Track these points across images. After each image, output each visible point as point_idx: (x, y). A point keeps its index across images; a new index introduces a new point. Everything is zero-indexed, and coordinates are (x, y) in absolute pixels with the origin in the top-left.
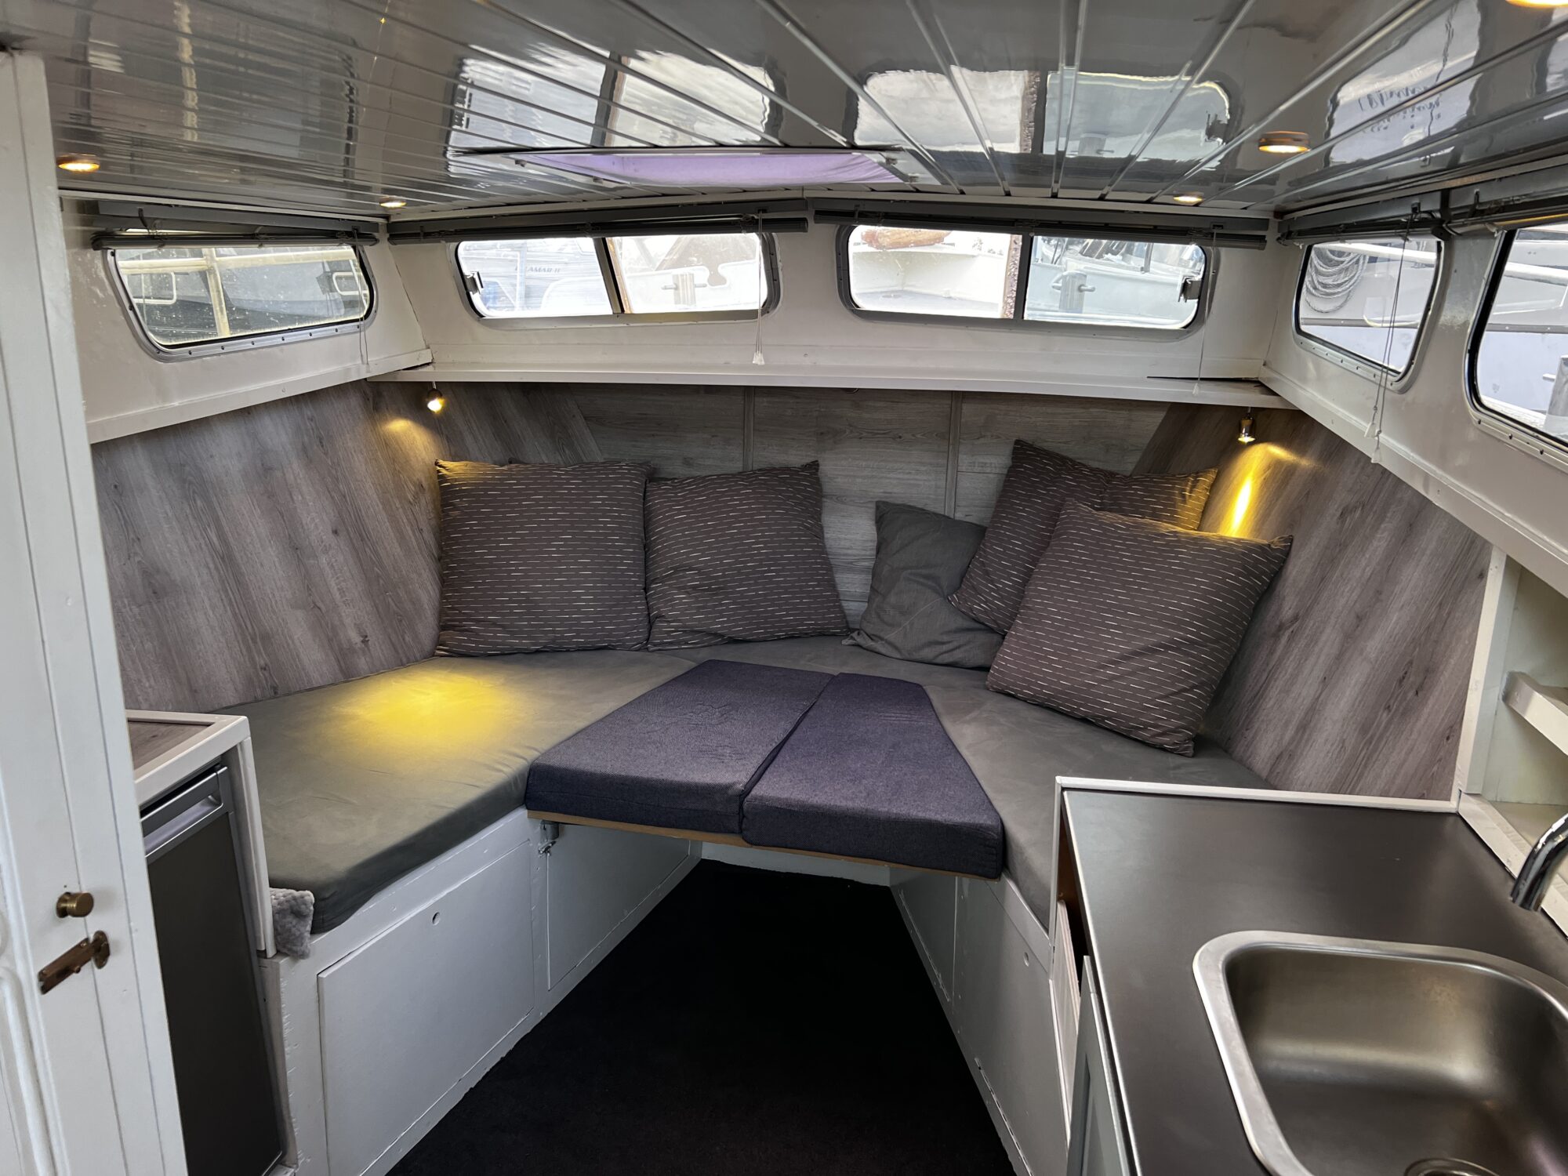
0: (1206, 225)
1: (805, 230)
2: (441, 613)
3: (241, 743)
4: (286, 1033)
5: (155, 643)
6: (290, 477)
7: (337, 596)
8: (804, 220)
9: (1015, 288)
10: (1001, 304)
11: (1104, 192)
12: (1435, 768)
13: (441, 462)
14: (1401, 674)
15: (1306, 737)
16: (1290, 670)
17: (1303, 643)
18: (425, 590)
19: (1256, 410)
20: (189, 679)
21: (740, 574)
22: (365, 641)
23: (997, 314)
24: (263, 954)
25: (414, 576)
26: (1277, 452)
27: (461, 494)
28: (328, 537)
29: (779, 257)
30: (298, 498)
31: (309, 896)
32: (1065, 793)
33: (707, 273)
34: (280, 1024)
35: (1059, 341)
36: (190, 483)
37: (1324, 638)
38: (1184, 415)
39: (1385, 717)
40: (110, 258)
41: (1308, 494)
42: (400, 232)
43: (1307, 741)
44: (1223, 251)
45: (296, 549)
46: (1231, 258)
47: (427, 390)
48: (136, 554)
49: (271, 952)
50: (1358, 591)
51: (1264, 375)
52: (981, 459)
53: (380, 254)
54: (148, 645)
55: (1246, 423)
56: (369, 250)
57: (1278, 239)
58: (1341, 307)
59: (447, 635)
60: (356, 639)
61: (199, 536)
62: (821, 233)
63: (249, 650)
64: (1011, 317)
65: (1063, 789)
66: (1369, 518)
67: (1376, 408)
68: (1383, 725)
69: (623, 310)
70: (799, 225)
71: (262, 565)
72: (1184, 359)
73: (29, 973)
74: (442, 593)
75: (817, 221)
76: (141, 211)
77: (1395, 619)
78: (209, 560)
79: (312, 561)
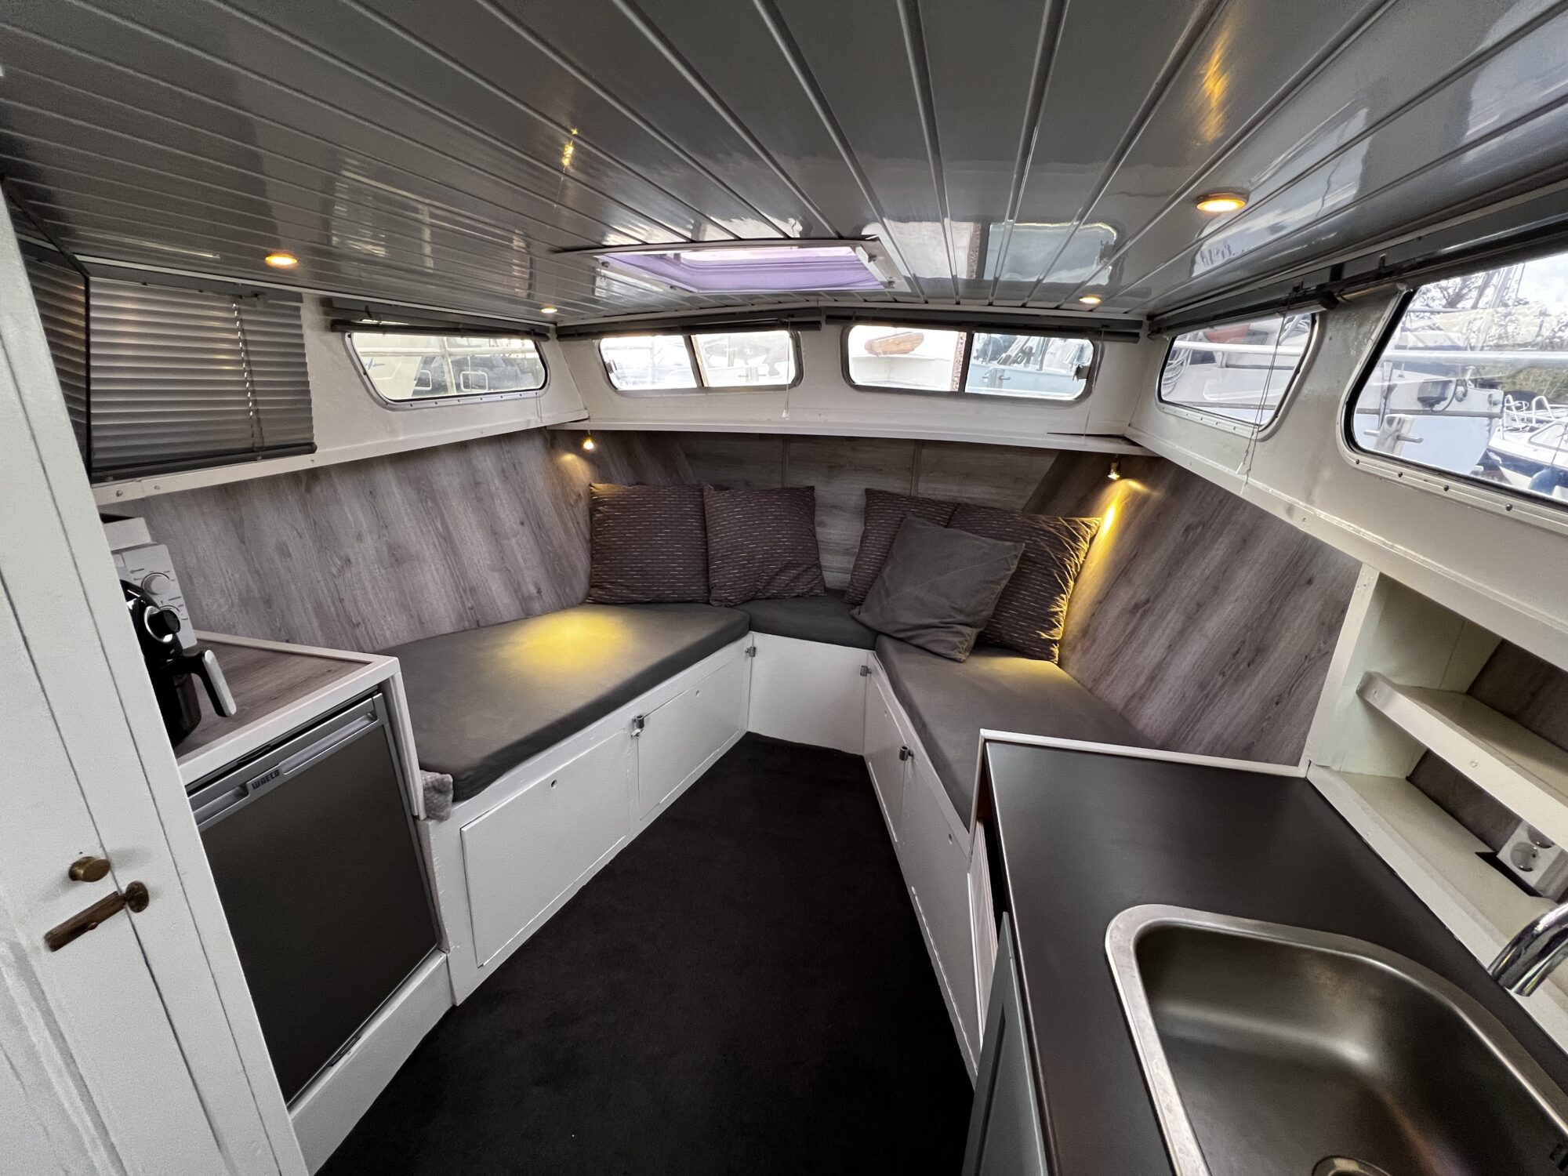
0: (1097, 325)
1: (818, 329)
2: (591, 577)
3: (393, 677)
4: (436, 869)
5: (397, 592)
6: (493, 488)
7: (522, 564)
8: (818, 323)
9: (960, 370)
10: (950, 381)
11: (1025, 301)
12: (1264, 725)
13: (594, 484)
14: (1235, 650)
15: (1153, 685)
16: (1142, 637)
17: (1152, 619)
18: (581, 562)
19: (1122, 456)
20: (419, 615)
21: (772, 557)
22: (539, 591)
23: (948, 389)
24: (416, 818)
25: (573, 552)
26: (1135, 485)
27: (603, 504)
28: (517, 527)
29: (803, 349)
30: (497, 502)
31: (449, 778)
32: (987, 744)
33: (768, 368)
34: (432, 862)
35: (988, 406)
36: (424, 491)
37: (1169, 617)
38: (1068, 459)
39: (1220, 680)
40: (347, 339)
41: (1159, 514)
42: (566, 333)
43: (1154, 690)
44: (1107, 345)
45: (495, 534)
46: (1114, 349)
47: (583, 434)
48: (384, 536)
49: (422, 816)
50: (1197, 586)
51: (1129, 433)
52: (933, 486)
53: (551, 347)
54: (391, 594)
55: (1114, 465)
56: (544, 345)
57: (1149, 335)
58: (1170, 392)
59: (593, 591)
60: (533, 590)
61: (428, 524)
62: (830, 331)
63: (461, 597)
64: (957, 390)
65: (986, 740)
66: (1209, 534)
67: (1247, 452)
68: (1217, 687)
69: (703, 384)
70: (815, 326)
71: (472, 544)
72: (1074, 421)
73: (34, 937)
74: (592, 565)
75: (827, 323)
76: (367, 307)
77: (1230, 607)
78: (435, 540)
79: (506, 542)
